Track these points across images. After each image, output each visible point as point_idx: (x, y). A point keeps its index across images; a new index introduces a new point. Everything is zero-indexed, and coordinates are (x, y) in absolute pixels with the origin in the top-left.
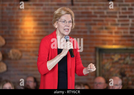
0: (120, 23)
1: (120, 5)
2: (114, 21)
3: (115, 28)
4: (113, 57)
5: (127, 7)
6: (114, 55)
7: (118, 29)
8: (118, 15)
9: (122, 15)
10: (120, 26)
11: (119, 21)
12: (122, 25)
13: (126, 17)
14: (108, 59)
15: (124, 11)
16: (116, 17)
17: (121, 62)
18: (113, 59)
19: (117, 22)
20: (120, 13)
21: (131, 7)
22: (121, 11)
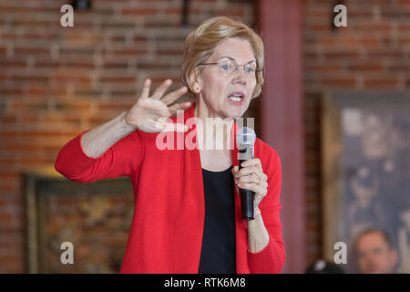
0: (108, 87)
1: (104, 26)
2: (87, 80)
3: (88, 107)
4: (85, 206)
5: (129, 34)
6: (88, 200)
7: (102, 107)
8: (98, 60)
9: (111, 58)
10: (105, 99)
11: (103, 80)
12: (114, 94)
13: (125, 66)
14: (67, 216)
15: (119, 46)
16: (91, 66)
17: (115, 222)
18: (83, 215)
19: (95, 85)
20: (104, 52)
21: (140, 31)
22: (109, 45)
